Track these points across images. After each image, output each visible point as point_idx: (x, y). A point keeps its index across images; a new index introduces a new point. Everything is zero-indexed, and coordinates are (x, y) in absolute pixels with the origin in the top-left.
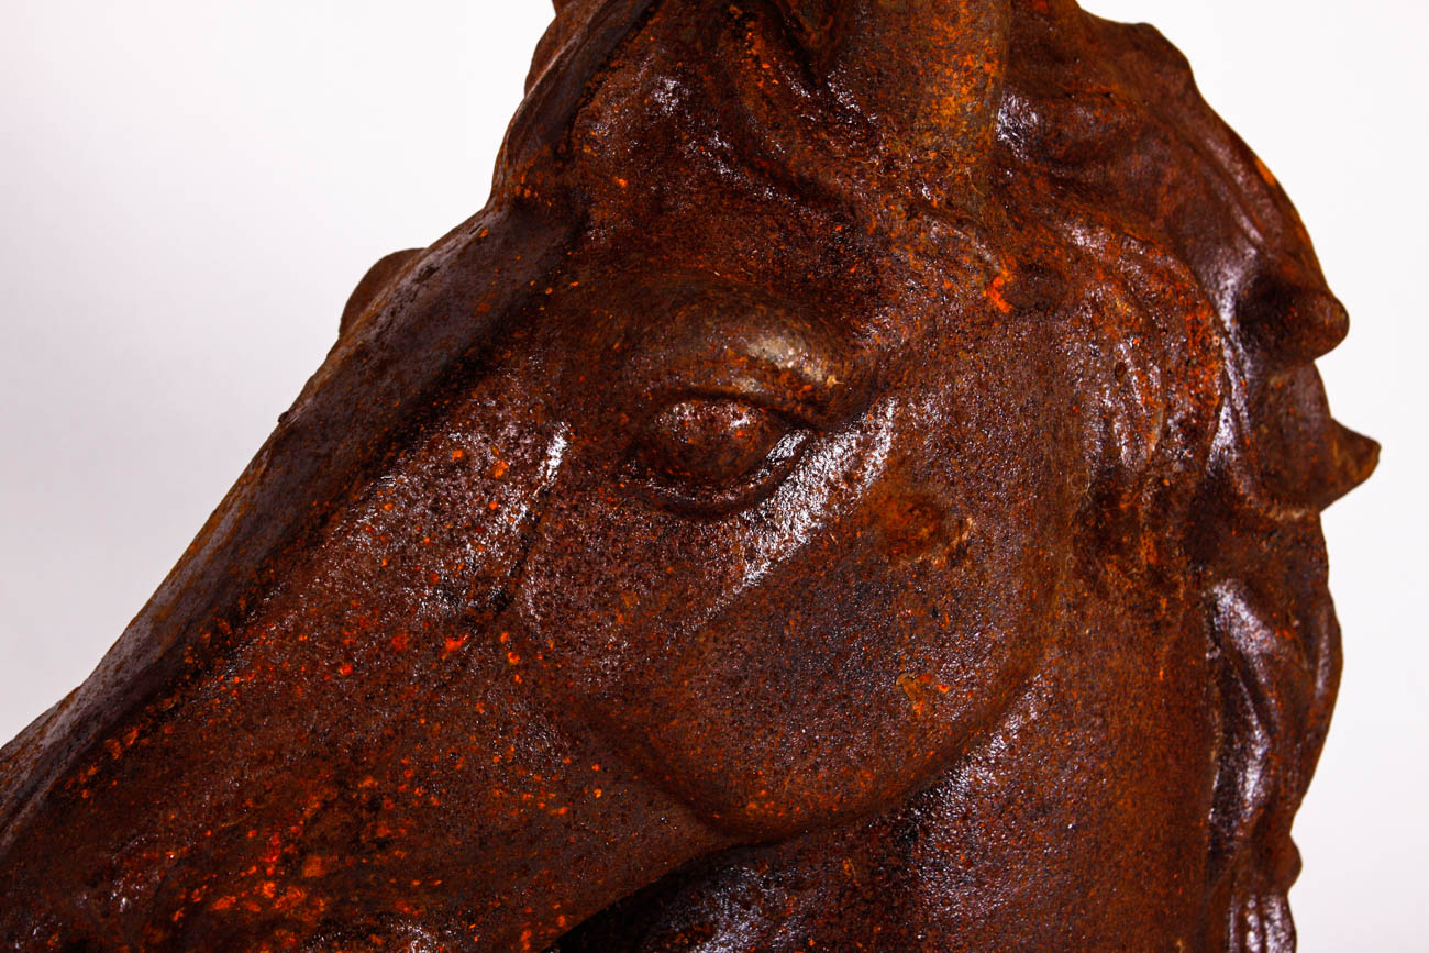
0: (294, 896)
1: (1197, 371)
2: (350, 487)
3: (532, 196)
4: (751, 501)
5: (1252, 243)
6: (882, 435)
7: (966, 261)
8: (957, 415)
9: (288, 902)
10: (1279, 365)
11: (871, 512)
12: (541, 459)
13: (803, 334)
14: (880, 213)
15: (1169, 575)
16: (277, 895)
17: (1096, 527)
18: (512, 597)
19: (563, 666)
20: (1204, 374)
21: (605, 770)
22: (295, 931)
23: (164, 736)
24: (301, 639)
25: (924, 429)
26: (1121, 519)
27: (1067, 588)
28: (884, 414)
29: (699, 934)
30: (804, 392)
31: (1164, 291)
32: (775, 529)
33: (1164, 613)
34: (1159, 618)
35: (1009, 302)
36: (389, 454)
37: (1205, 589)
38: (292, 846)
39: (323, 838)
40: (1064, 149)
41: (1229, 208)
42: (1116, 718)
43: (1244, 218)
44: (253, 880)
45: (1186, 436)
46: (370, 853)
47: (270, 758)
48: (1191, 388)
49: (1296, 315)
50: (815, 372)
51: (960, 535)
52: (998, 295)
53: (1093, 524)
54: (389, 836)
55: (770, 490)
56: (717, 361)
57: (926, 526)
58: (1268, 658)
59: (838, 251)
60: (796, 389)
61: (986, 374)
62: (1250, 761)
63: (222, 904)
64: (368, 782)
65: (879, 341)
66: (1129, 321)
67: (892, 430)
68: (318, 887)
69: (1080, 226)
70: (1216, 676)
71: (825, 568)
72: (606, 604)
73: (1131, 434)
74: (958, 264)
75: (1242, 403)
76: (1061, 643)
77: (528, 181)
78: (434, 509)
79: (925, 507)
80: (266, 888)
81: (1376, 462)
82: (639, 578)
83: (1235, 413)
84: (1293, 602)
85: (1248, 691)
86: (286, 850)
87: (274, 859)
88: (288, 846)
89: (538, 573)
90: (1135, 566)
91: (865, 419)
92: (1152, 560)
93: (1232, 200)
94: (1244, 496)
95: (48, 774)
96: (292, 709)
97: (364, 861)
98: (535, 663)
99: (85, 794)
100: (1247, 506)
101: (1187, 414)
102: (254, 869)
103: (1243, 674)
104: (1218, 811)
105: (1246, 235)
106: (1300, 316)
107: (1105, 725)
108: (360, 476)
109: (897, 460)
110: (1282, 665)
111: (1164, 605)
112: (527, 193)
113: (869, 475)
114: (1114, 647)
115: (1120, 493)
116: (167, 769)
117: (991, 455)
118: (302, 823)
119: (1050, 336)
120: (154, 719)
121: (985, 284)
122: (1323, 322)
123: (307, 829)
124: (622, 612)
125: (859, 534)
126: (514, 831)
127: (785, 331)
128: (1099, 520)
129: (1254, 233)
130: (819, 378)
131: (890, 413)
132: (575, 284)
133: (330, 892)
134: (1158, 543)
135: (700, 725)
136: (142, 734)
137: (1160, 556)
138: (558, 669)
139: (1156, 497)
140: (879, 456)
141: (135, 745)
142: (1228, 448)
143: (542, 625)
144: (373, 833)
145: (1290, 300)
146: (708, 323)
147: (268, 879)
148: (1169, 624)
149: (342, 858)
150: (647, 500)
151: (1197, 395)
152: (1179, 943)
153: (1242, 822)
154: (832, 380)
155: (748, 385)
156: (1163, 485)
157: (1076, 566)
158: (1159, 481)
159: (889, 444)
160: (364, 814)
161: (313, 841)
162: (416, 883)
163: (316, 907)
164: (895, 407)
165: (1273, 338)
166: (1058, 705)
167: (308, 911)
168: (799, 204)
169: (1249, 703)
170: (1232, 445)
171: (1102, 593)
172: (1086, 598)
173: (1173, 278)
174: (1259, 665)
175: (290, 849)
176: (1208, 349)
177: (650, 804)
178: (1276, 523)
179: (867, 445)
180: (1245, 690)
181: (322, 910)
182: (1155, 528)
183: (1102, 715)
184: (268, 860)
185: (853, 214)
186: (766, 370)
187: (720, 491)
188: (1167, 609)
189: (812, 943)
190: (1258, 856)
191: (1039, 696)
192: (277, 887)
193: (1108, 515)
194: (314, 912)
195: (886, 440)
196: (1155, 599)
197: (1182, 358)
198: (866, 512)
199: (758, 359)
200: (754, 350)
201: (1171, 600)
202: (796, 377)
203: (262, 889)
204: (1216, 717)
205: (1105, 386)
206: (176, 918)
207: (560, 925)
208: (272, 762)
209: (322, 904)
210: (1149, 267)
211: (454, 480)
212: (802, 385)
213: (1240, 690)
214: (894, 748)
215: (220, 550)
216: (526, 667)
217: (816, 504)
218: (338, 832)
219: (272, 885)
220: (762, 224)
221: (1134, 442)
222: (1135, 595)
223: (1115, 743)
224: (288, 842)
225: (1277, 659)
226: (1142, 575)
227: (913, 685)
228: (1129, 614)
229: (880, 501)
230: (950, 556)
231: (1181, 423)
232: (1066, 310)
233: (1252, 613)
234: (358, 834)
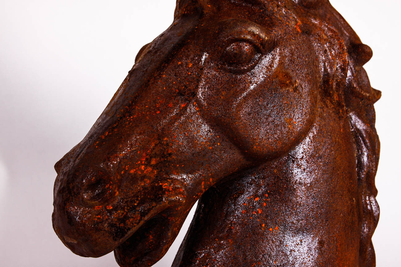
0: (149, 169)
1: (342, 55)
2: (154, 74)
3: (187, 13)
4: (249, 70)
5: (347, 36)
6: (277, 56)
7: (291, 18)
8: (293, 54)
9: (147, 171)
10: (358, 64)
11: (277, 75)
12: (200, 61)
13: (259, 27)
14: (271, 6)
15: (342, 103)
16: (145, 169)
17: (324, 89)
18: (196, 93)
19: (209, 109)
20: (344, 56)
21: (220, 137)
22: (149, 179)
23: (115, 131)
24: (146, 107)
25: (286, 56)
26: (330, 87)
27: (319, 104)
28: (276, 52)
29: (240, 194)
30: (260, 41)
31: (333, 35)
32: (255, 76)
33: (341, 114)
34: (340, 115)
35: (301, 30)
36: (163, 65)
37: (348, 114)
38: (148, 156)
39: (156, 154)
40: (306, 3)
41: (341, 28)
42: (334, 138)
43: (345, 31)
44: (139, 165)
45: (341, 70)
46: (167, 157)
47: (142, 133)
48: (341, 59)
49: (360, 50)
50: (263, 35)
51: (295, 84)
52: (298, 27)
53: (323, 88)
54: (171, 152)
55: (253, 67)
56: (241, 33)
57: (288, 81)
58: (365, 131)
59: (262, 15)
60: (259, 40)
61: (298, 46)
62: (364, 156)
63: (132, 171)
64: (166, 139)
65: (275, 33)
66: (326, 40)
67: (279, 56)
68: (155, 167)
69: (313, 18)
70: (353, 135)
71: (267, 87)
72: (218, 94)
73: (330, 66)
74: (289, 18)
75: (352, 66)
76: (319, 116)
77: (185, 10)
78: (175, 76)
79: (287, 75)
80: (142, 167)
81: (381, 95)
82: (226, 88)
83: (351, 68)
84: (368, 121)
85: (362, 139)
86: (147, 157)
87: (144, 159)
88: (147, 156)
89: (202, 88)
90: (334, 100)
91: (272, 52)
92: (337, 99)
93: (341, 26)
94: (356, 87)
95: (85, 147)
96: (146, 122)
97: (166, 159)
98: (203, 109)
99: (97, 147)
100: (356, 90)
101: (341, 65)
102: (139, 162)
103: (360, 135)
104: (358, 168)
105: (345, 34)
106: (361, 50)
107: (331, 138)
108: (156, 71)
109: (281, 63)
110: (369, 132)
111: (341, 112)
112: (186, 12)
113: (275, 66)
114: (331, 120)
115: (329, 80)
116: (118, 137)
117: (300, 65)
118: (150, 150)
119: (310, 40)
120: (112, 129)
121: (295, 24)
122: (367, 51)
123: (152, 151)
124: (222, 96)
125: (274, 80)
126: (200, 152)
127: (255, 26)
128: (325, 88)
129: (347, 34)
130: (264, 37)
131: (278, 51)
132: (203, 25)
133: (157, 169)
134: (338, 95)
135: (242, 124)
136: (109, 132)
137: (339, 98)
138: (208, 110)
139: (336, 84)
140: (277, 61)
141: (108, 135)
142: (351, 76)
143: (204, 100)
144: (167, 152)
145: (359, 47)
146: (238, 24)
147: (142, 165)
148: (342, 117)
149: (160, 159)
150: (225, 70)
151: (343, 61)
152: (354, 199)
153: (364, 170)
154: (266, 38)
155: (249, 37)
156: (338, 81)
157: (321, 99)
158: (337, 80)
159: (278, 59)
160: (165, 147)
161: (153, 154)
162: (178, 166)
163: (154, 173)
164: (279, 50)
165: (355, 57)
166: (320, 131)
167: (152, 174)
168: (252, 6)
169: (362, 142)
170: (351, 75)
171: (327, 106)
172: (324, 107)
173: (334, 32)
174: (363, 132)
175: (148, 157)
176: (344, 50)
177: (230, 148)
178: (363, 95)
179: (274, 59)
180: (361, 138)
181: (156, 173)
182: (337, 91)
183: (330, 136)
184: (142, 160)
185: (265, 7)
186: (252, 34)
187: (243, 66)
188: (342, 113)
189: (269, 192)
190: (368, 186)
191: (316, 129)
192: (145, 167)
193: (327, 86)
194: (154, 174)
195: (278, 58)
196: (339, 110)
197: (338, 52)
198: (275, 74)
199: (250, 31)
200: (249, 29)
201: (343, 110)
202: (258, 37)
203: (141, 168)
204: (355, 146)
205: (323, 54)
206: (122, 173)
207: (211, 181)
208: (143, 134)
209: (156, 172)
210: (329, 29)
211: (179, 69)
212: (260, 39)
213: (360, 139)
214: (285, 136)
215: (121, 96)
216: (201, 111)
217: (264, 71)
218: (159, 152)
219: (144, 166)
220: (244, 11)
221: (331, 68)
222: (334, 109)
223: (334, 143)
224: (147, 155)
225: (368, 130)
226: (335, 103)
227: (288, 121)
228: (333, 113)
229: (278, 72)
230: (294, 89)
231: (340, 67)
232: (312, 35)
233: (360, 119)
234: (164, 152)
